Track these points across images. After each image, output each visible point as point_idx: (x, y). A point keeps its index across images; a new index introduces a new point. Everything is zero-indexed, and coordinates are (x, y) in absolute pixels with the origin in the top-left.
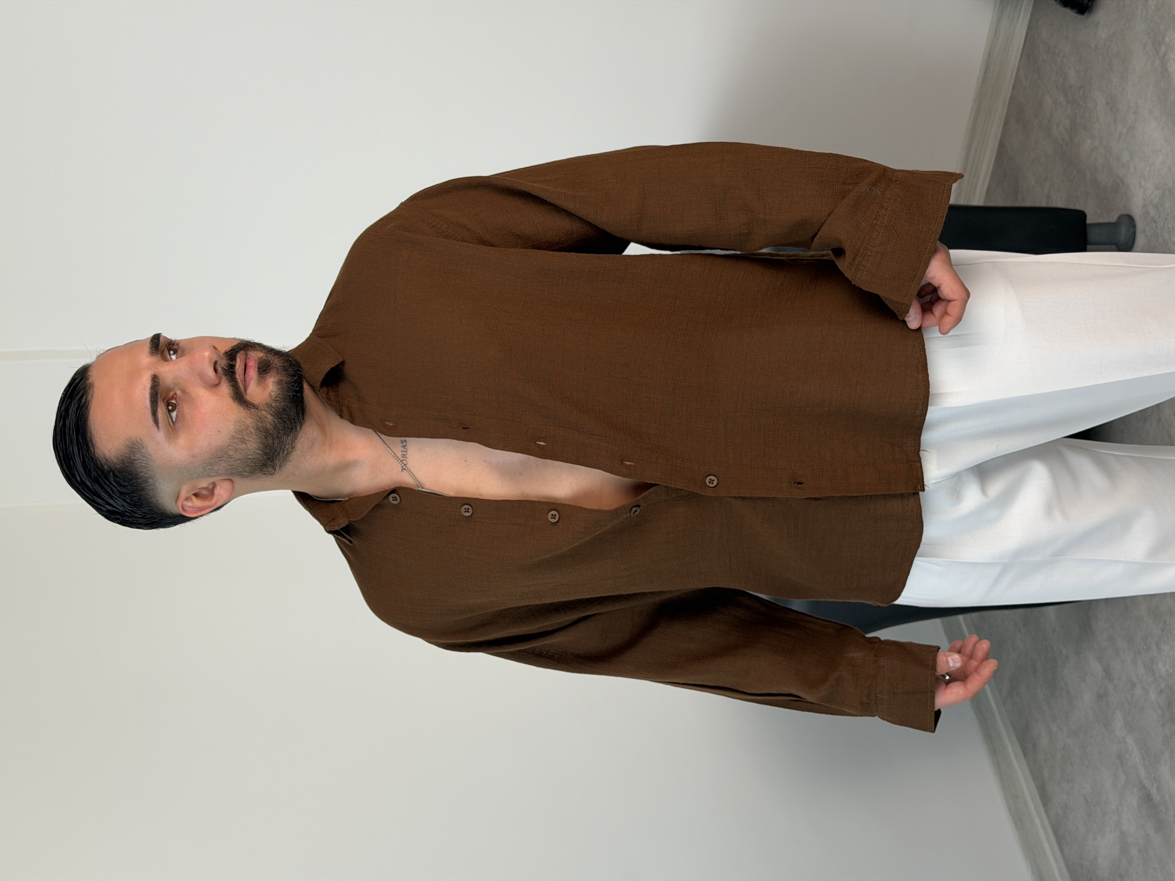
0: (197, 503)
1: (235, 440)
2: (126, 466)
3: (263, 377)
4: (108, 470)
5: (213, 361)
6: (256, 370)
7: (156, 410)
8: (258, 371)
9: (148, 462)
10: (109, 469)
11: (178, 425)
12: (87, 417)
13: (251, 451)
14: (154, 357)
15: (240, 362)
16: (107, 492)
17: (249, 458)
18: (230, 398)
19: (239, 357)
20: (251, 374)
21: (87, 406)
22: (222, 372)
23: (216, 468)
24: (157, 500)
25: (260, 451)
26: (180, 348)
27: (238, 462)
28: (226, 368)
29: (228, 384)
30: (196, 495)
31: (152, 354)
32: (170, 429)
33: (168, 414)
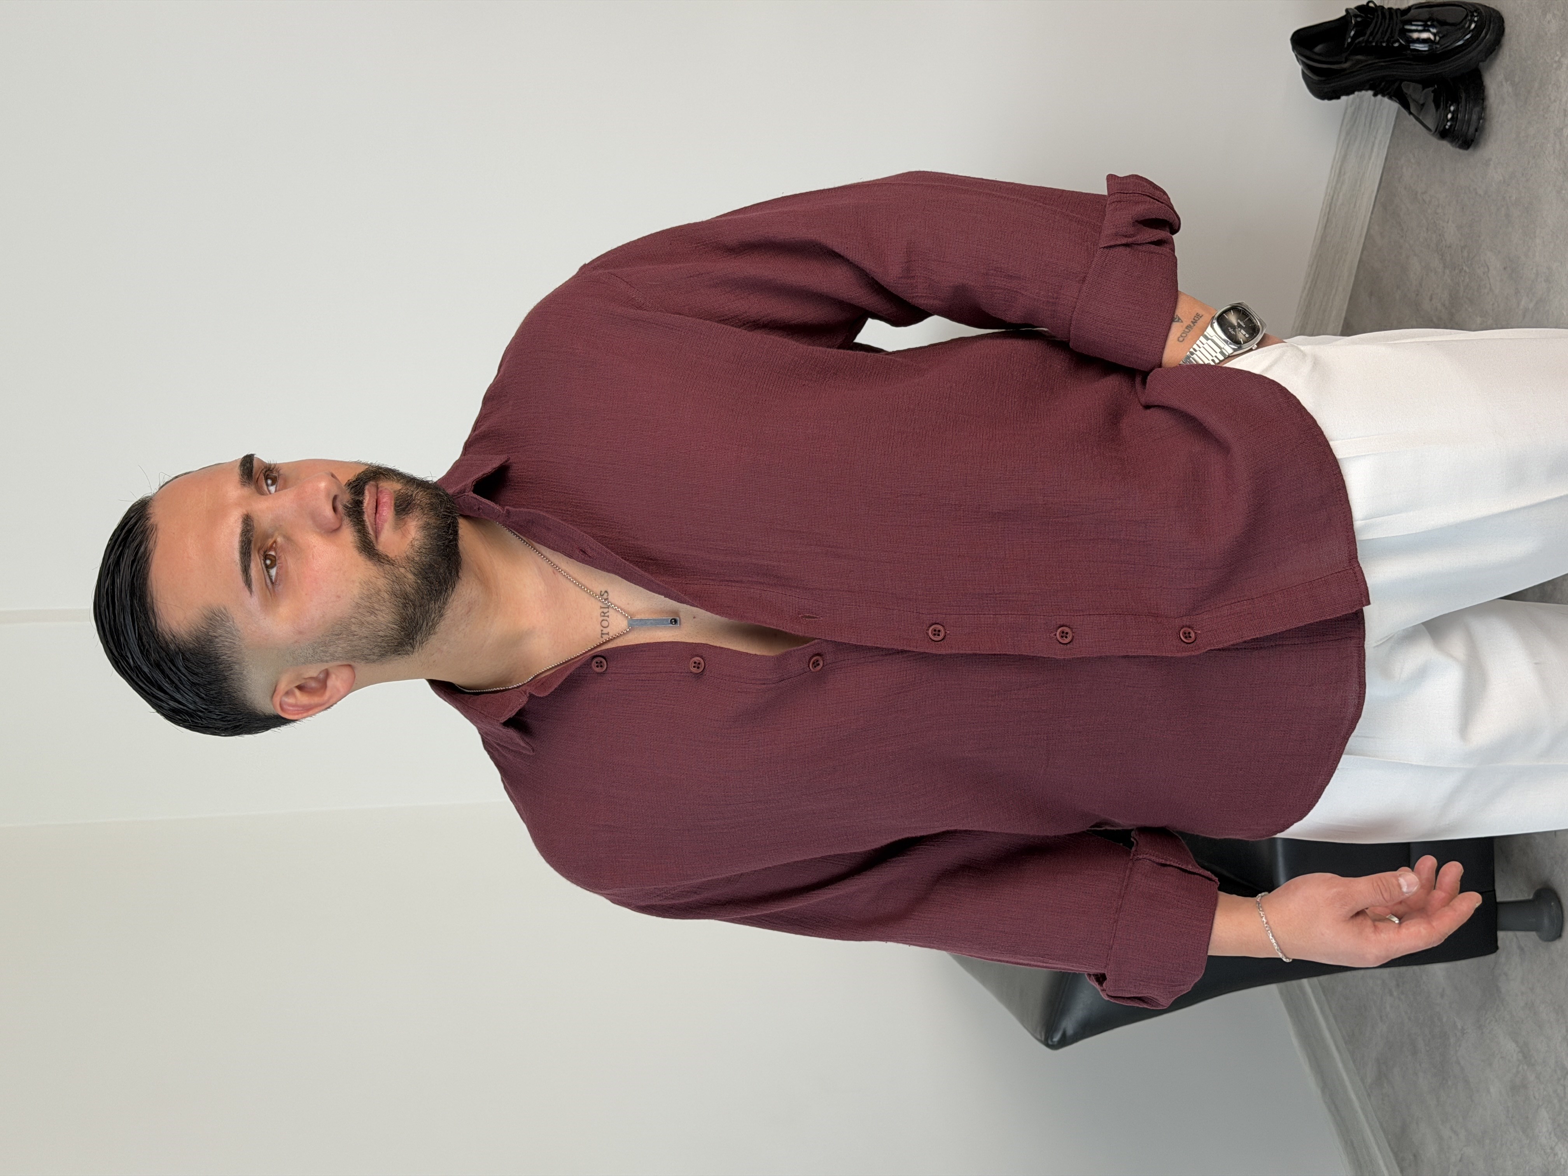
0: (302, 699)
1: (360, 610)
2: (202, 645)
3: (403, 519)
4: (175, 650)
5: (332, 497)
6: (392, 508)
7: (249, 566)
8: (395, 510)
9: (233, 640)
10: (177, 650)
11: (279, 587)
12: (148, 573)
13: (383, 626)
14: (245, 488)
15: (370, 496)
16: (172, 682)
17: (379, 636)
18: (355, 549)
19: (368, 490)
20: (384, 514)
21: (148, 558)
22: (344, 511)
23: (331, 649)
24: (245, 695)
25: (396, 625)
26: (280, 477)
27: (364, 641)
28: (350, 506)
29: (352, 529)
30: (300, 688)
31: (244, 485)
32: (268, 592)
33: (265, 571)
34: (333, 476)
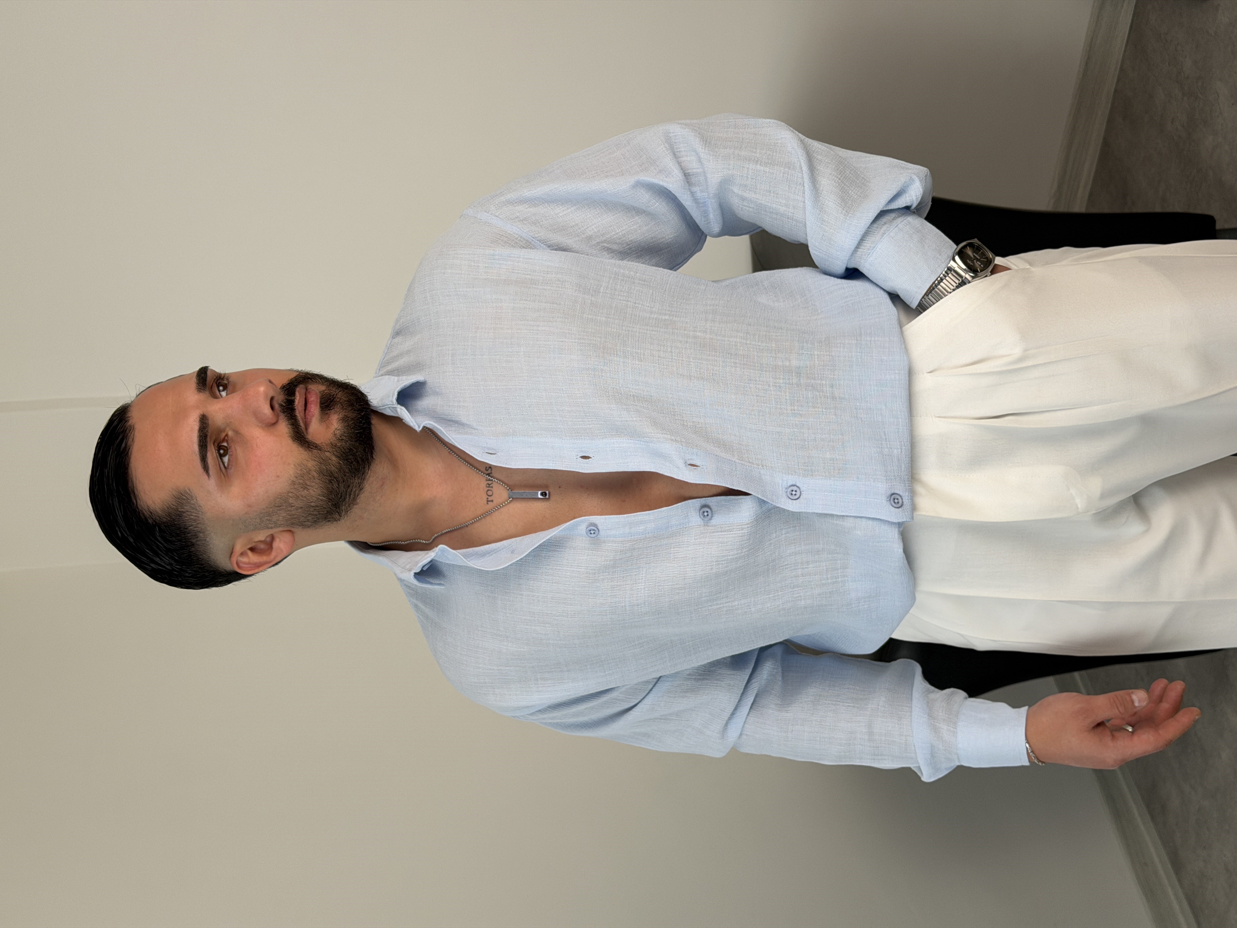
0: (253, 558)
1: (295, 487)
2: (173, 519)
3: (327, 414)
5: (269, 399)
6: (318, 405)
7: (206, 455)
8: (321, 407)
9: (197, 514)
10: (154, 523)
11: (231, 471)
12: (128, 464)
13: (313, 498)
14: (201, 394)
15: (300, 397)
16: (152, 549)
17: (311, 506)
18: (290, 438)
19: (298, 391)
20: (312, 410)
21: (128, 452)
22: (280, 409)
23: (274, 518)
24: (209, 556)
25: (325, 497)
26: (230, 383)
27: (300, 510)
28: (284, 405)
29: (287, 423)
30: (252, 549)
31: (200, 391)
32: (222, 476)
33: (219, 459)
34: (270, 382)
